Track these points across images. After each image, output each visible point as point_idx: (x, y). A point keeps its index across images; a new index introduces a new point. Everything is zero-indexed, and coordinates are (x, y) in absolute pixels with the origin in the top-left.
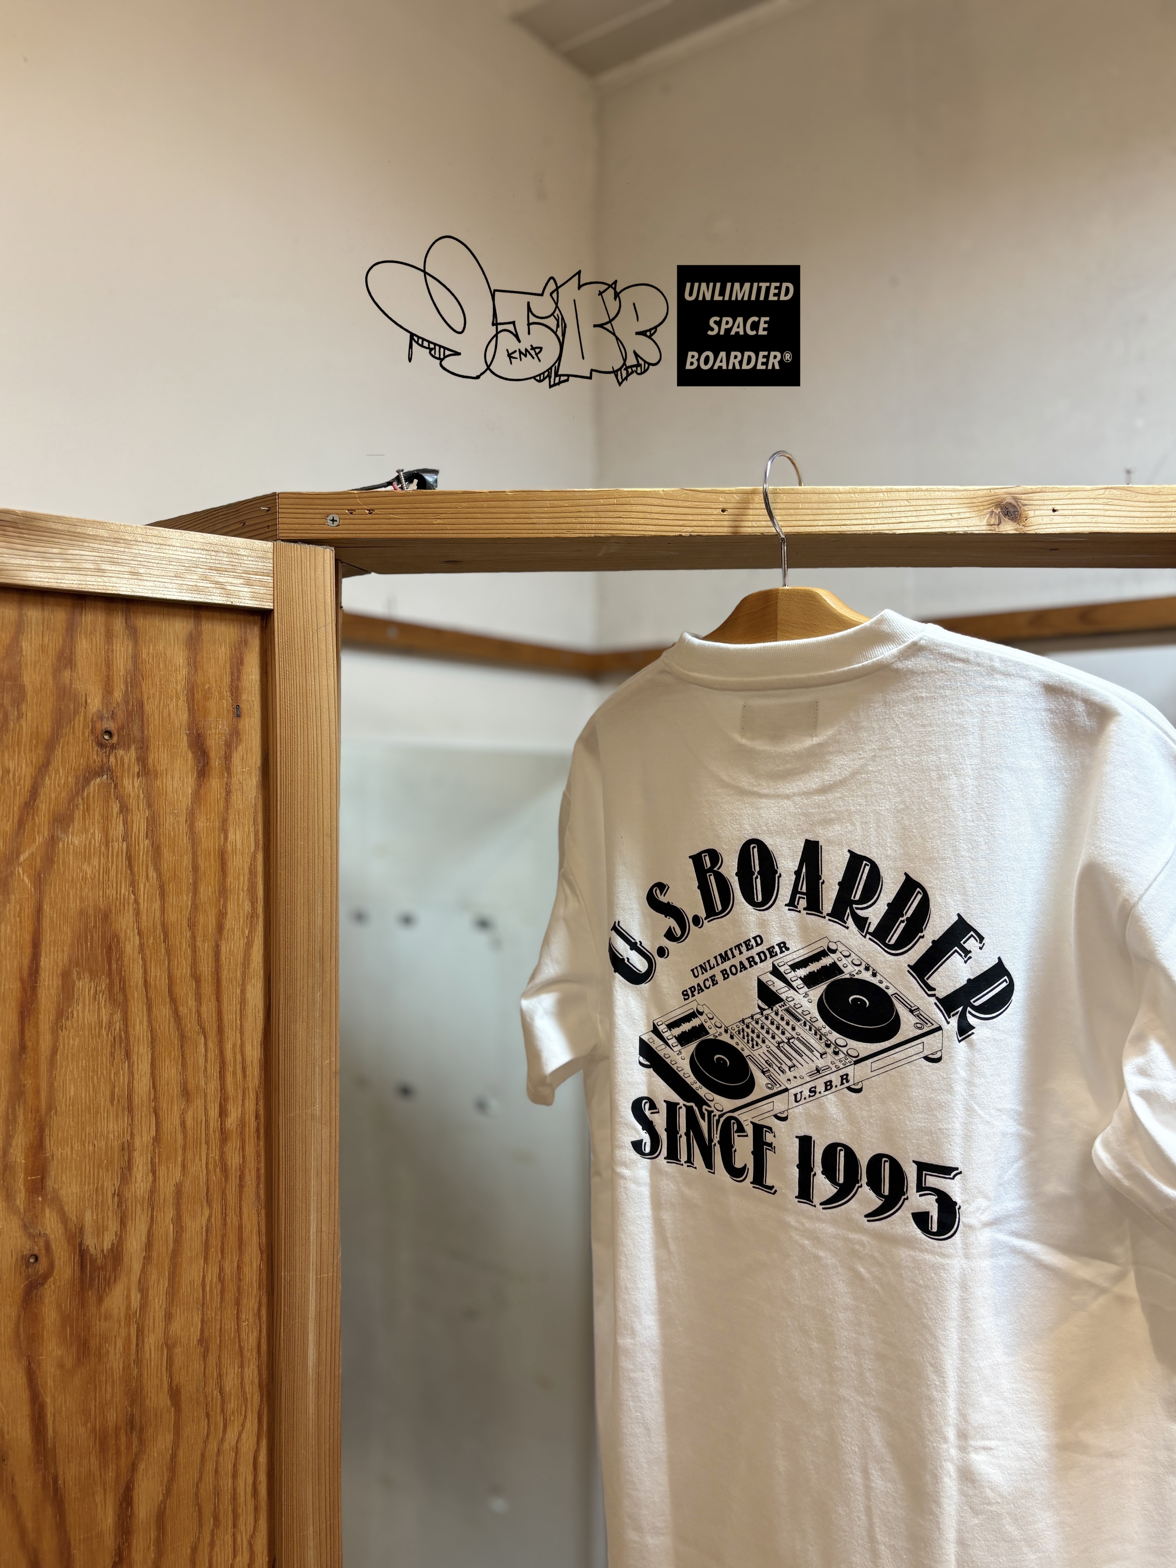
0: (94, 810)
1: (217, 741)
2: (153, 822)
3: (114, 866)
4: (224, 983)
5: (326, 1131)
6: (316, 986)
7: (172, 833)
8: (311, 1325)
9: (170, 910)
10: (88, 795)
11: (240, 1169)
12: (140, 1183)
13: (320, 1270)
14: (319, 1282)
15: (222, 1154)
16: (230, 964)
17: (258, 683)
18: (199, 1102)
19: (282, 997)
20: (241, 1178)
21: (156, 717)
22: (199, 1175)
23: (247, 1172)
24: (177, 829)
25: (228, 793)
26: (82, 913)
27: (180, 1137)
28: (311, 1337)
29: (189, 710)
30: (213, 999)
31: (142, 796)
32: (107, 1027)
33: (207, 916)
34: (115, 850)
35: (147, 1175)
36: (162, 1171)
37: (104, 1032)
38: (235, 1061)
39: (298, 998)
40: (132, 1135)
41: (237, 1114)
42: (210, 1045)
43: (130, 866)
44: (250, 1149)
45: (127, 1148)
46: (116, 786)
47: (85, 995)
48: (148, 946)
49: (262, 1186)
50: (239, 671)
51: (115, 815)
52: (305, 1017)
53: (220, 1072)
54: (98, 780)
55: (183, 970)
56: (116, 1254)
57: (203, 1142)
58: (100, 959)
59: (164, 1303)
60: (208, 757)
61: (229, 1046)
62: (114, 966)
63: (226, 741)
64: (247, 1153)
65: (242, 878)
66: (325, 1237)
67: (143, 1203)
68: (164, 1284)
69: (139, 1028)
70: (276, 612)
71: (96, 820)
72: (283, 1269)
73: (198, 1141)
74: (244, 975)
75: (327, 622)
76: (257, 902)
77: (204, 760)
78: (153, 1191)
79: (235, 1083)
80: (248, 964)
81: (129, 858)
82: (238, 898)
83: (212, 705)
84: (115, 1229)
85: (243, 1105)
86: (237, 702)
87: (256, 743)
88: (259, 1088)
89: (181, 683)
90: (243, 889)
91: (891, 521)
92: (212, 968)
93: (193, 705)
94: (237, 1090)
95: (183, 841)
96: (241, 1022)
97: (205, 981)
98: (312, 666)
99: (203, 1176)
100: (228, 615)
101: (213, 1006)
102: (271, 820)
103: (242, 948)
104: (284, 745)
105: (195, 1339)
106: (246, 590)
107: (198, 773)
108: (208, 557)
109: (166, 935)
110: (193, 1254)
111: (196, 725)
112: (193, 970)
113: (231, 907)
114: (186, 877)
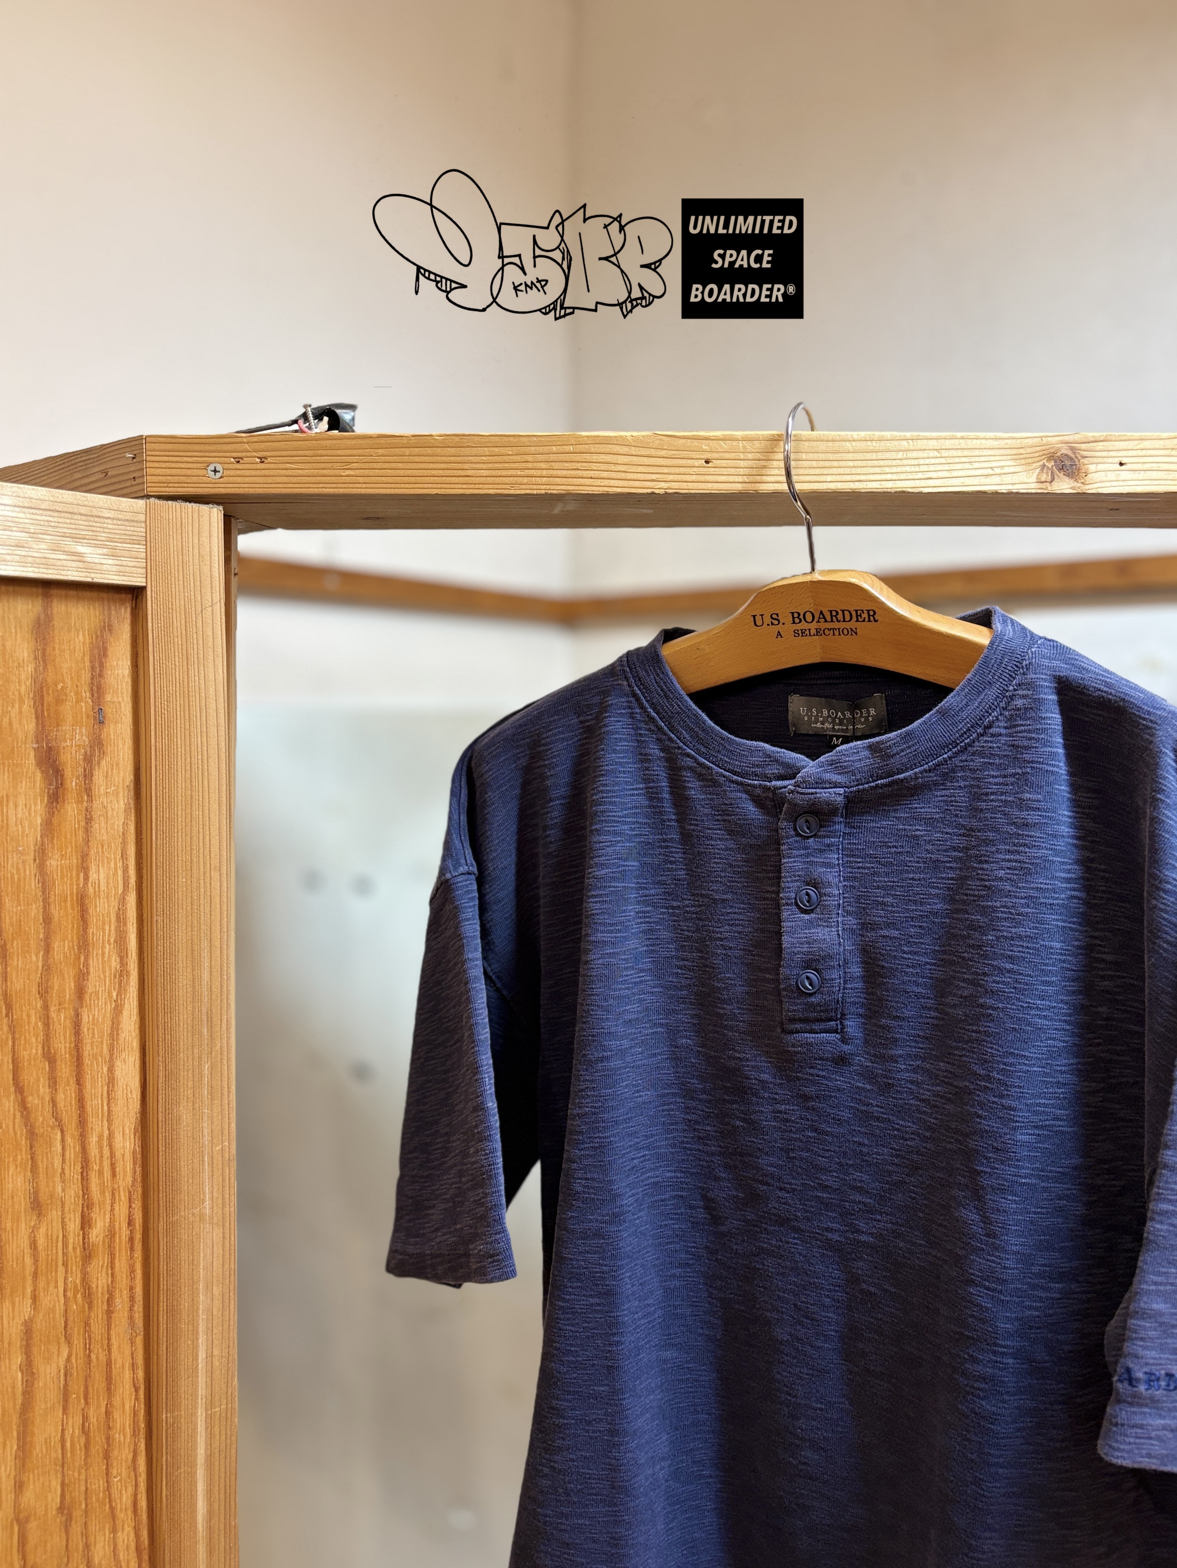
1: (74, 756)
4: (87, 1061)
5: (218, 1237)
6: (203, 1057)
7: (16, 876)
9: (14, 975)
11: (108, 1290)
13: (211, 1405)
14: (210, 1419)
15: (85, 1276)
16: (93, 1037)
17: (127, 680)
18: (54, 1215)
19: (161, 1074)
20: (110, 1301)
22: (54, 1306)
23: (117, 1294)
24: (22, 871)
25: (89, 820)
27: (29, 1262)
29: (37, 718)
30: (72, 1082)
33: (64, 979)
36: (5, 1309)
38: (102, 1157)
39: (182, 1073)
41: (105, 1222)
42: (69, 1140)
44: (121, 1264)
49: (138, 1309)
50: (102, 665)
52: (191, 1096)
53: (82, 1173)
55: (31, 1049)
57: (60, 1263)
59: (13, 1472)
60: (62, 776)
61: (93, 1139)
63: (86, 753)
64: (117, 1269)
65: (107, 928)
66: (216, 1362)
68: (12, 1448)
70: (149, 589)
72: (165, 1411)
73: (54, 1263)
74: (111, 1048)
75: (214, 601)
76: (127, 957)
77: (57, 780)
79: (102, 1186)
80: (118, 1034)
82: (103, 954)
83: (67, 709)
85: (112, 1210)
86: (99, 705)
87: (124, 755)
88: (133, 1186)
89: (25, 683)
90: (109, 941)
91: (917, 477)
92: (70, 1043)
93: (43, 711)
94: (104, 1192)
95: (30, 885)
96: (109, 1107)
97: (62, 1061)
98: (196, 656)
99: (60, 1308)
100: (88, 594)
101: (73, 1091)
102: (144, 852)
103: (108, 1015)
104: (160, 758)
105: (54, 1508)
106: (110, 562)
107: (49, 797)
108: (60, 520)
109: (9, 1007)
110: (49, 1405)
111: (46, 736)
112: (46, 1049)
113: (94, 965)
114: (36, 932)
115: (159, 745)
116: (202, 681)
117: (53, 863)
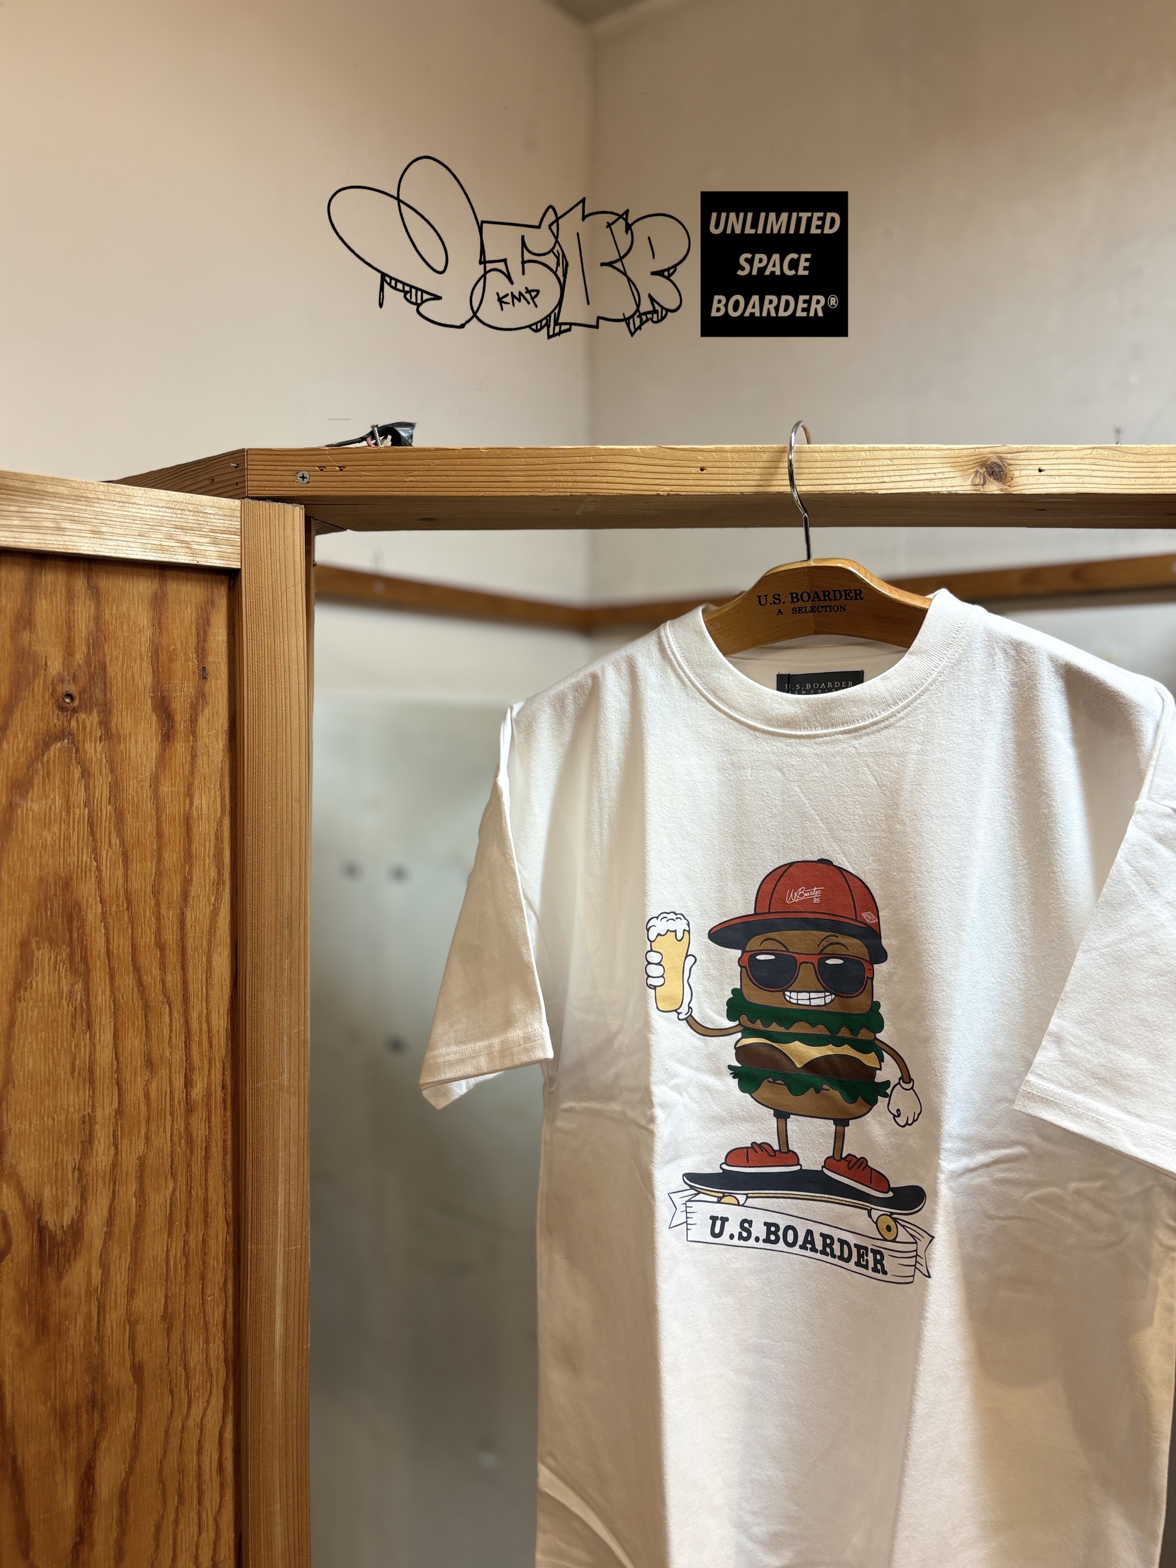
0: (55, 776)
1: (182, 704)
2: (116, 787)
3: (76, 832)
4: (190, 951)
5: (294, 1101)
6: (284, 953)
7: (136, 798)
8: (279, 1299)
9: (133, 877)
10: (48, 761)
11: (206, 1140)
12: (102, 1155)
13: (287, 1243)
14: (287, 1255)
15: (188, 1125)
16: (195, 932)
17: (225, 644)
18: (163, 1073)
19: (248, 965)
20: (207, 1149)
21: (119, 679)
22: (163, 1147)
23: (213, 1144)
24: (140, 794)
25: (194, 757)
26: (41, 880)
27: (143, 1108)
28: (279, 1311)
29: (153, 672)
30: (178, 967)
31: (104, 760)
32: (68, 997)
33: (172, 883)
34: (77, 816)
35: (109, 1148)
36: (124, 1144)
37: (64, 1003)
38: (201, 1030)
39: (266, 966)
40: (93, 1108)
41: (203, 1084)
42: (175, 1014)
43: (92, 833)
44: (217, 1120)
45: (89, 1122)
46: (76, 750)
47: (44, 965)
48: (111, 915)
49: (229, 1157)
50: (205, 632)
51: (76, 780)
52: (273, 985)
53: (185, 1042)
54: (59, 744)
55: (146, 937)
56: (76, 1230)
57: (168, 1113)
58: (60, 927)
59: (126, 1279)
60: (173, 720)
61: (194, 1016)
62: (75, 935)
63: (192, 702)
64: (213, 1123)
65: (207, 844)
66: (293, 1209)
67: (105, 1177)
68: (127, 1259)
69: (102, 998)
70: (243, 571)
71: (57, 785)
72: (249, 1242)
73: (163, 1112)
74: (210, 942)
75: (297, 582)
76: (224, 868)
77: (169, 723)
78: (115, 1165)
79: (201, 1053)
80: (215, 931)
81: (91, 824)
82: (204, 864)
83: (177, 666)
84: (75, 1204)
85: (209, 1075)
86: (203, 664)
87: (222, 706)
88: (225, 1058)
89: (145, 645)
90: (209, 855)
91: (873, 481)
92: (177, 936)
93: (158, 667)
94: (203, 1060)
95: (147, 806)
96: (207, 991)
97: (170, 950)
98: (281, 626)
99: (167, 1149)
100: (194, 575)
101: (178, 975)
102: (238, 784)
103: (208, 915)
104: (251, 708)
105: (159, 1315)
106: (213, 549)
107: (163, 736)
108: (173, 515)
109: (129, 902)
110: (157, 1228)
111: (161, 688)
112: (158, 939)
113: (197, 873)
114: (151, 844)
115: (251, 697)
116: (286, 647)
117: (165, 789)
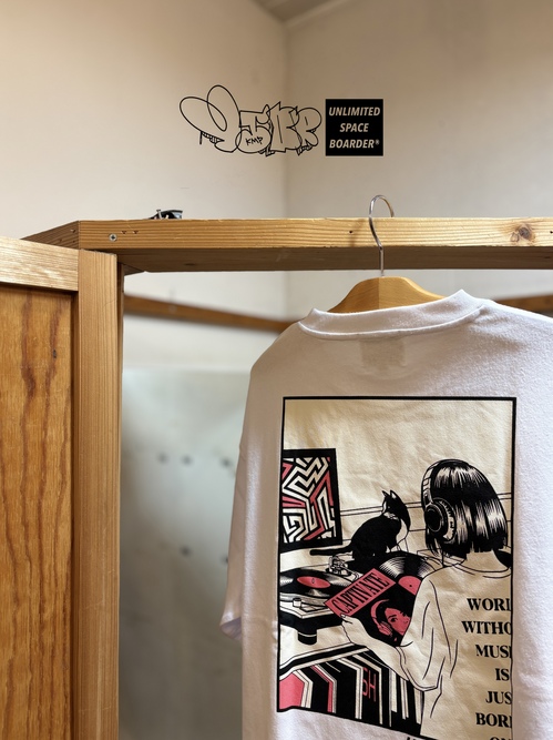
1: (41, 373)
4: (44, 526)
5: (108, 617)
6: (102, 525)
7: (10, 432)
9: (8, 481)
11: (52, 646)
13: (104, 705)
14: (103, 713)
15: (41, 637)
16: (48, 514)
17: (69, 336)
18: (26, 605)
19: (81, 533)
20: (53, 651)
22: (25, 653)
23: (57, 647)
24: (14, 429)
25: (48, 405)
27: (12, 629)
29: (23, 354)
30: (36, 537)
33: (33, 484)
38: (50, 576)
39: (92, 533)
41: (51, 610)
42: (34, 567)
44: (59, 632)
49: (68, 655)
50: (56, 329)
52: (96, 545)
53: (40, 584)
55: (16, 519)
57: (28, 631)
60: (35, 383)
61: (46, 567)
63: (47, 373)
64: (57, 634)
65: (56, 459)
70: (80, 292)
72: (80, 708)
73: (25, 631)
74: (57, 520)
75: (112, 300)
76: (66, 474)
77: (32, 385)
79: (50, 591)
80: (60, 513)
82: (53, 472)
83: (38, 350)
85: (55, 604)
86: (54, 349)
87: (66, 374)
88: (66, 591)
89: (18, 337)
90: (56, 466)
91: (452, 239)
92: (36, 517)
93: (26, 351)
94: (51, 594)
95: (18, 437)
96: (55, 550)
97: (31, 526)
98: (102, 326)
99: (28, 653)
101: (36, 541)
103: (56, 504)
104: (83, 375)
106: (60, 278)
107: (28, 393)
108: (37, 257)
109: (5, 498)
110: (21, 704)
111: (27, 363)
112: (23, 520)
113: (49, 478)
114: (19, 460)
115: (83, 369)
116: (104, 338)
117: (30, 426)
